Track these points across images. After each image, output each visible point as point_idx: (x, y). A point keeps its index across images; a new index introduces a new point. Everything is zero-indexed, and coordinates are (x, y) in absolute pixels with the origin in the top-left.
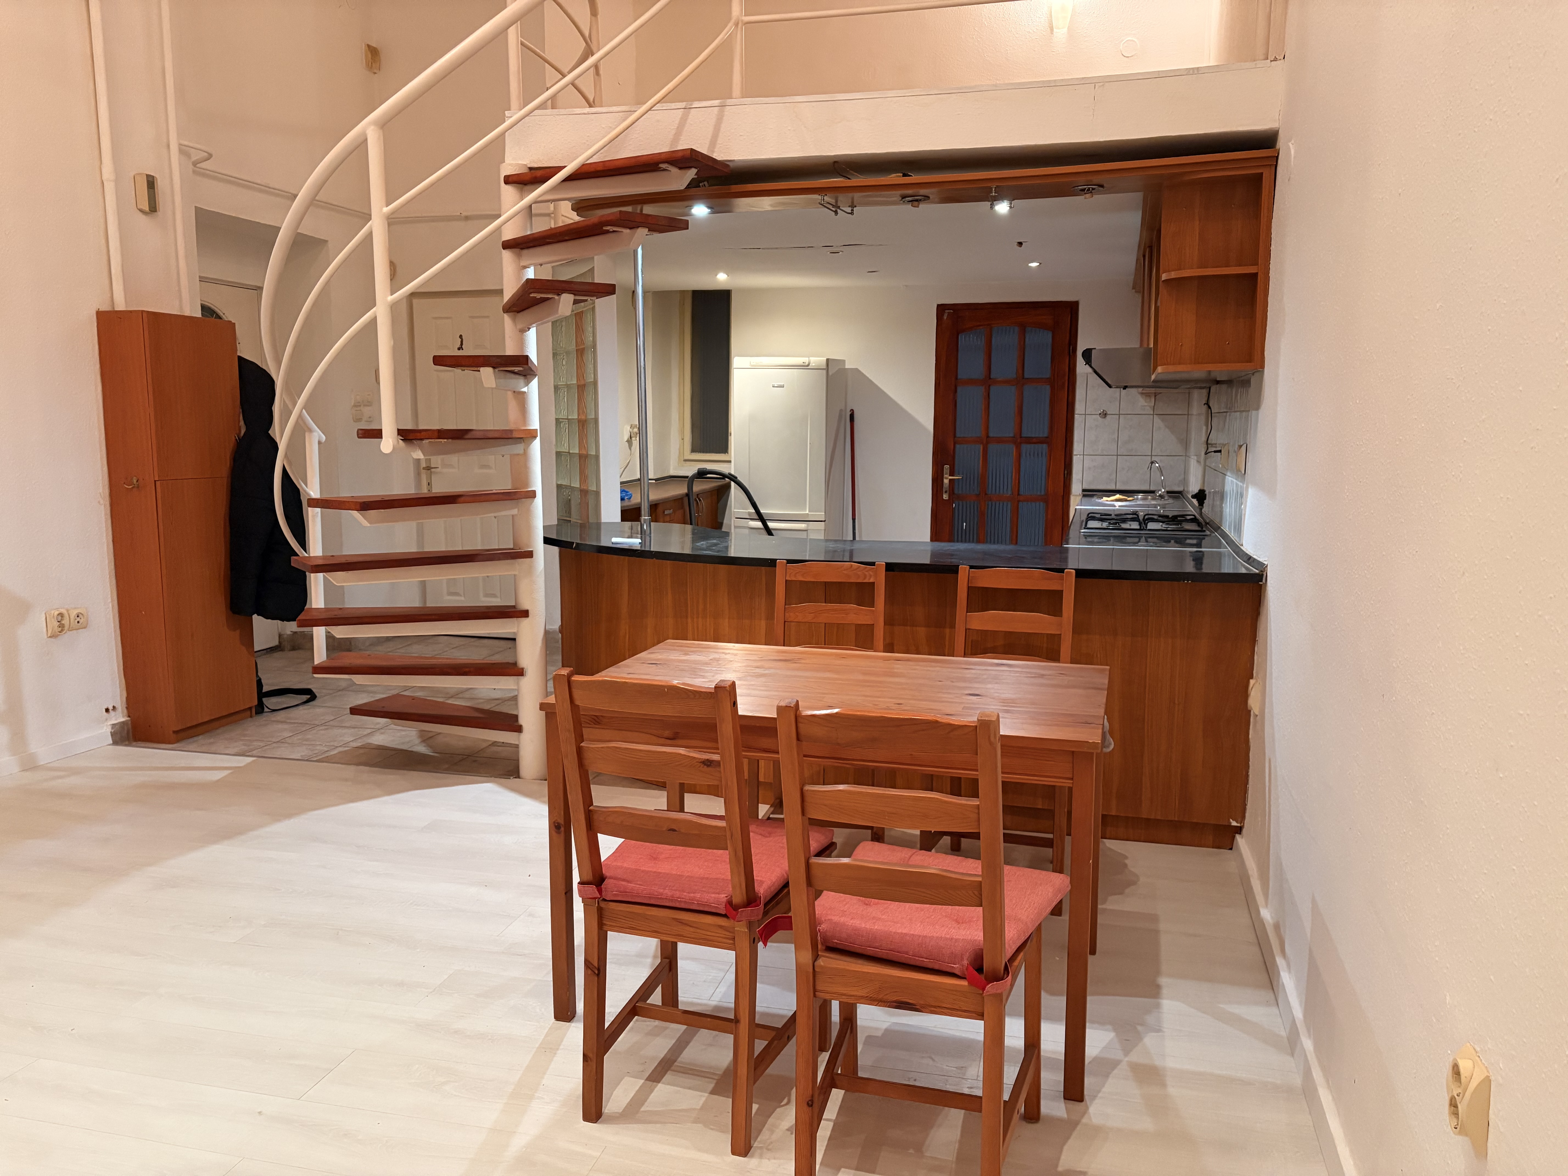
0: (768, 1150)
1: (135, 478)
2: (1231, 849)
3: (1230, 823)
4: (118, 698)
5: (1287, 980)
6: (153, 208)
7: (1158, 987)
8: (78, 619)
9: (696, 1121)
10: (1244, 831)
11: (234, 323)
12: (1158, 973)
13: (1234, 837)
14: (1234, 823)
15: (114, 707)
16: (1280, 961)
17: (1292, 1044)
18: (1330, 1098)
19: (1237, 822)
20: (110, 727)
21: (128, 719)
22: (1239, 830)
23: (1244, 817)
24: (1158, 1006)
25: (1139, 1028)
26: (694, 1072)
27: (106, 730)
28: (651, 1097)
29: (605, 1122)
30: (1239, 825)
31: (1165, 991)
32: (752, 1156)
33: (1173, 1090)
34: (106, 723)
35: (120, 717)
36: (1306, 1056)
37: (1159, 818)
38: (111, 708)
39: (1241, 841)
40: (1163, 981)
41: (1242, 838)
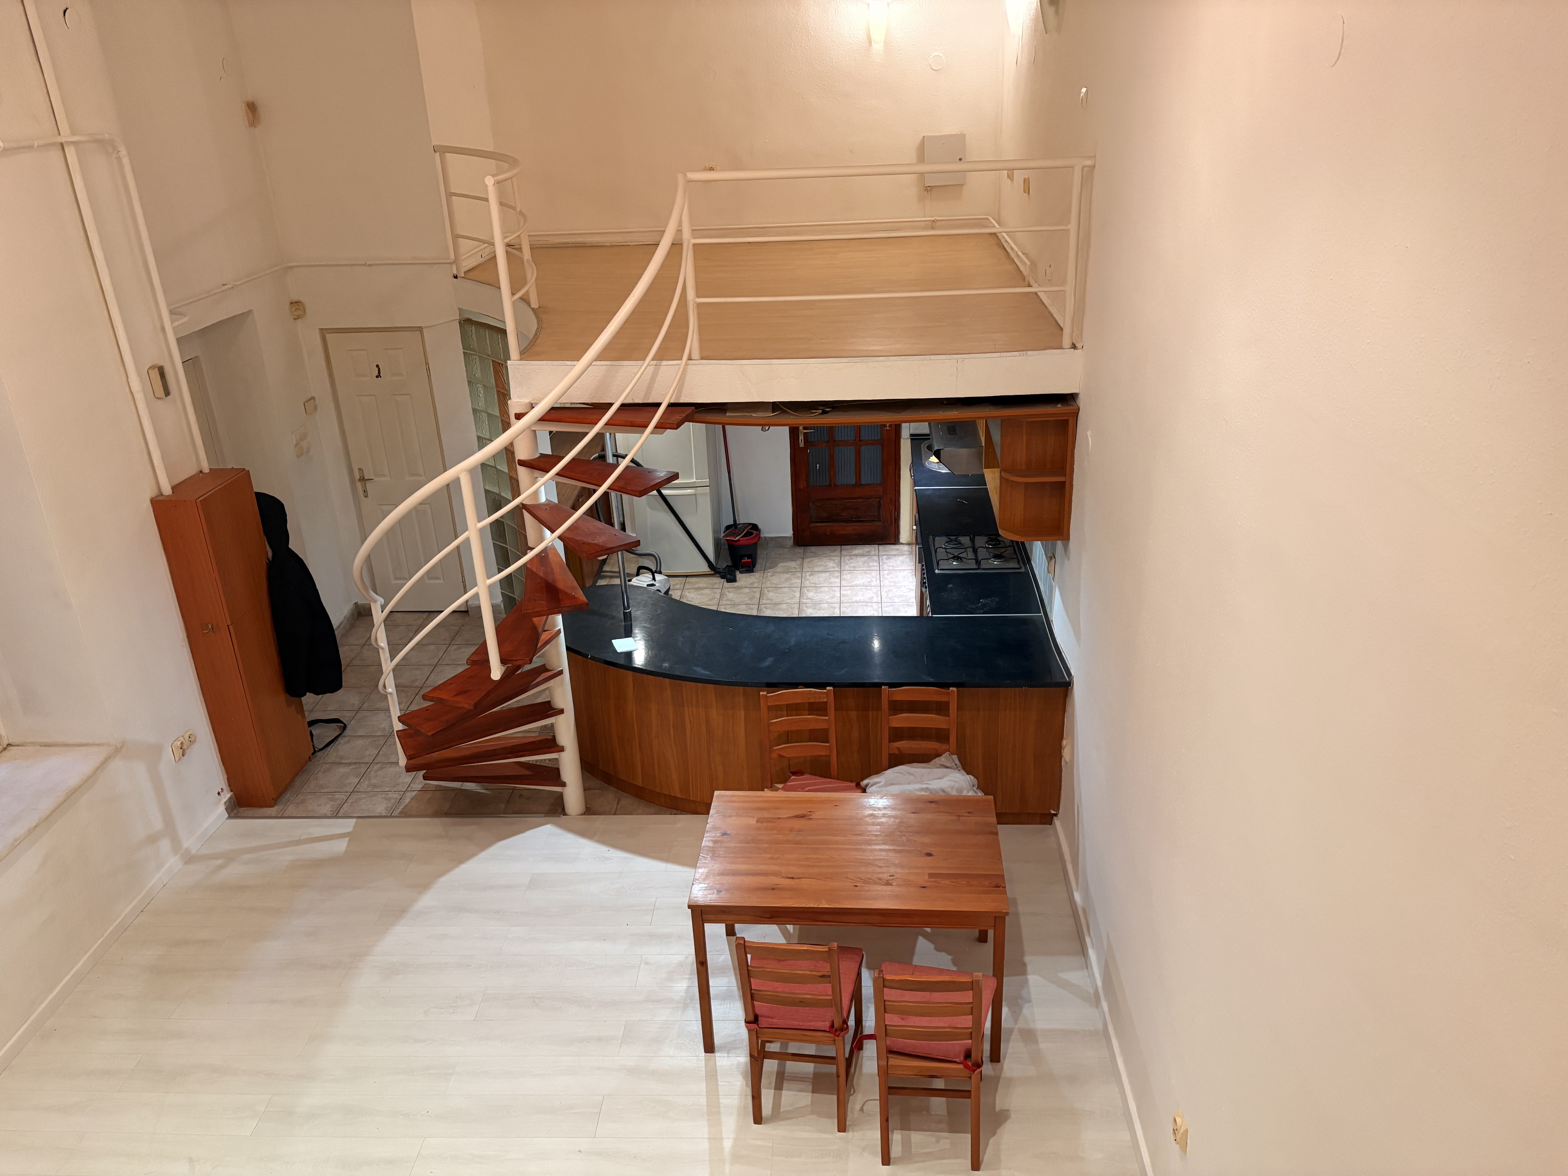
0: (854, 1125)
1: (209, 625)
2: (1051, 824)
3: (1051, 812)
4: (223, 782)
5: (1092, 954)
6: (167, 393)
7: (1024, 965)
8: (190, 739)
9: (812, 1113)
10: (1059, 815)
11: (249, 471)
12: (1022, 954)
13: (1053, 818)
14: (1053, 812)
15: (222, 789)
16: (1088, 940)
17: (1096, 1001)
18: (1117, 1044)
19: (1055, 811)
20: (224, 805)
21: (232, 793)
22: (1056, 815)
23: (1058, 808)
24: (1026, 981)
25: (1020, 1001)
26: (797, 1078)
27: (221, 809)
28: (782, 1101)
29: (766, 1123)
30: (1056, 813)
31: (1029, 968)
32: (848, 1131)
33: (1043, 1046)
34: (220, 804)
35: (227, 795)
36: (1104, 1013)
37: (1007, 811)
38: (220, 791)
39: (1057, 822)
40: (1027, 959)
41: (1058, 819)
